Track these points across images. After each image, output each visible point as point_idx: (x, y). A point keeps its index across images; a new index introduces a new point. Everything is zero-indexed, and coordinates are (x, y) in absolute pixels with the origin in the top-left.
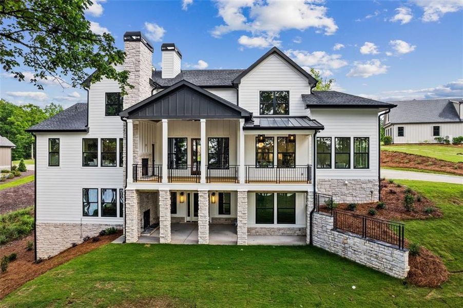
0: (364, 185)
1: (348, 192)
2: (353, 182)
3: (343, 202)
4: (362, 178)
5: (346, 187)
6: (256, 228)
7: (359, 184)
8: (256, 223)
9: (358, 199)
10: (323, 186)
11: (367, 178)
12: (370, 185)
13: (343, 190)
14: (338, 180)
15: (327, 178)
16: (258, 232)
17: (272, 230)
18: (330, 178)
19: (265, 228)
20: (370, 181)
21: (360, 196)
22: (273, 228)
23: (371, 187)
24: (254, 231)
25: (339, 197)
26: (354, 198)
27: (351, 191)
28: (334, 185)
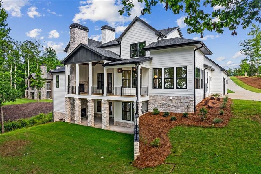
0: (183, 101)
1: (172, 105)
2: (176, 98)
3: (169, 111)
4: (182, 96)
5: (171, 101)
6: (122, 122)
7: (179, 100)
8: (122, 120)
9: (179, 110)
10: (157, 100)
11: (185, 96)
12: (187, 101)
13: (169, 103)
14: (166, 96)
15: (159, 95)
16: (123, 125)
17: (130, 125)
18: (161, 95)
19: (126, 123)
20: (187, 98)
21: (180, 108)
22: (130, 124)
23: (188, 102)
24: (121, 124)
25: (167, 107)
26: (177, 109)
27: (174, 104)
28: (163, 100)
